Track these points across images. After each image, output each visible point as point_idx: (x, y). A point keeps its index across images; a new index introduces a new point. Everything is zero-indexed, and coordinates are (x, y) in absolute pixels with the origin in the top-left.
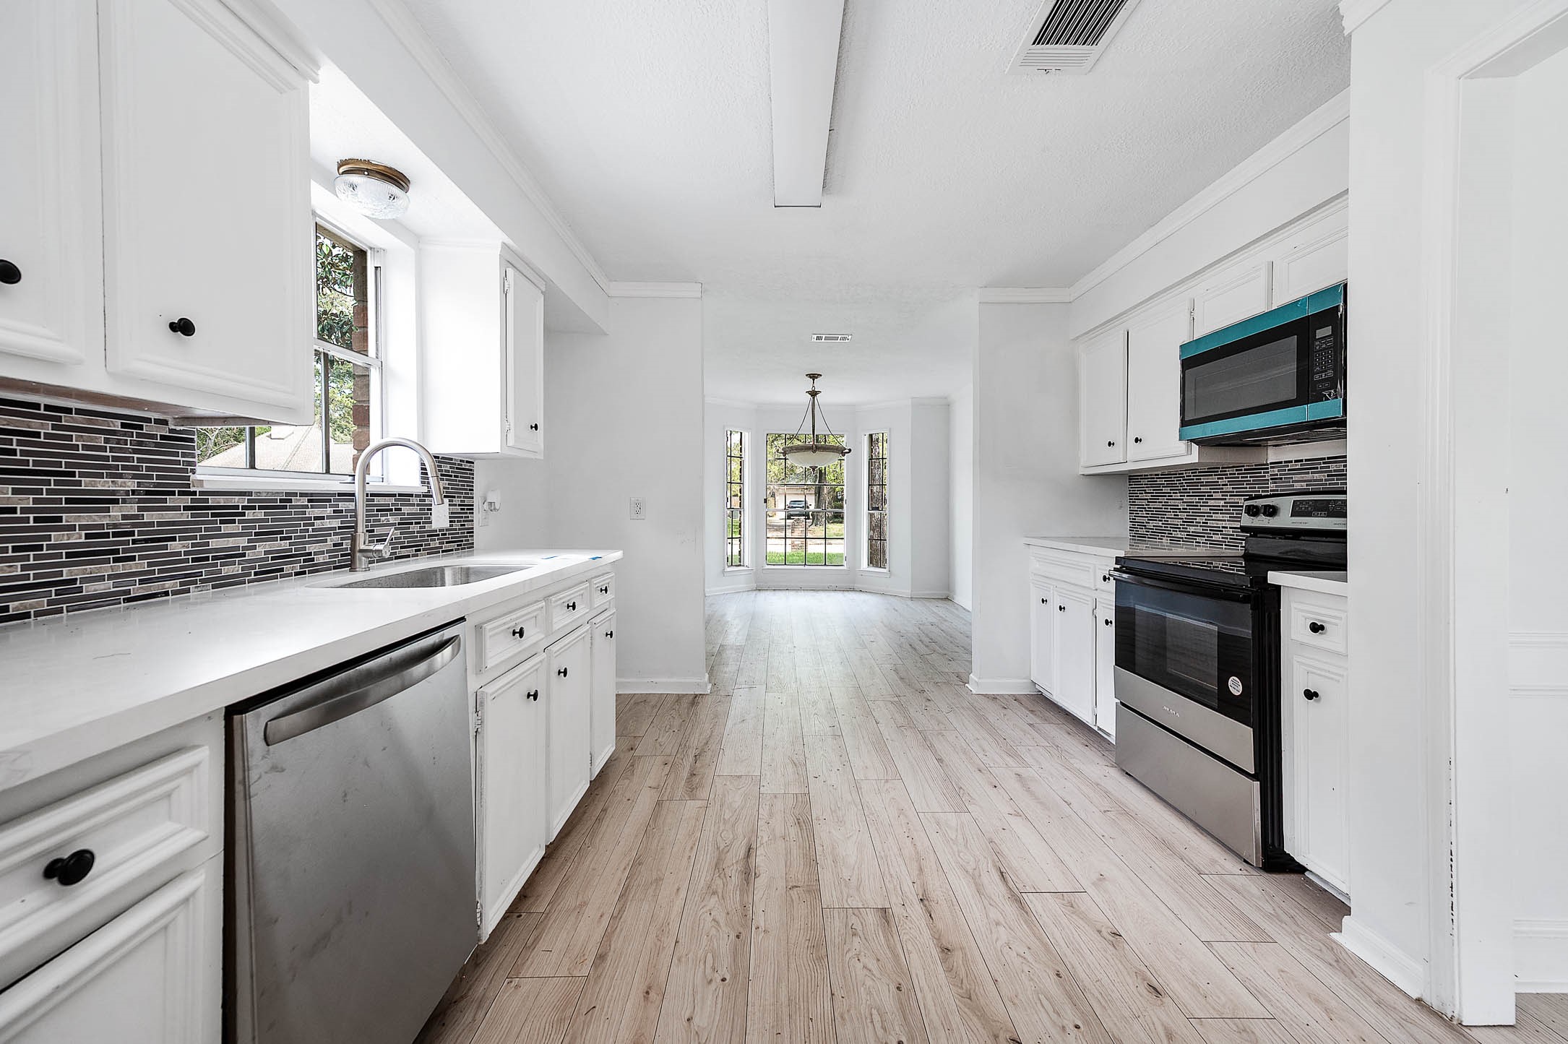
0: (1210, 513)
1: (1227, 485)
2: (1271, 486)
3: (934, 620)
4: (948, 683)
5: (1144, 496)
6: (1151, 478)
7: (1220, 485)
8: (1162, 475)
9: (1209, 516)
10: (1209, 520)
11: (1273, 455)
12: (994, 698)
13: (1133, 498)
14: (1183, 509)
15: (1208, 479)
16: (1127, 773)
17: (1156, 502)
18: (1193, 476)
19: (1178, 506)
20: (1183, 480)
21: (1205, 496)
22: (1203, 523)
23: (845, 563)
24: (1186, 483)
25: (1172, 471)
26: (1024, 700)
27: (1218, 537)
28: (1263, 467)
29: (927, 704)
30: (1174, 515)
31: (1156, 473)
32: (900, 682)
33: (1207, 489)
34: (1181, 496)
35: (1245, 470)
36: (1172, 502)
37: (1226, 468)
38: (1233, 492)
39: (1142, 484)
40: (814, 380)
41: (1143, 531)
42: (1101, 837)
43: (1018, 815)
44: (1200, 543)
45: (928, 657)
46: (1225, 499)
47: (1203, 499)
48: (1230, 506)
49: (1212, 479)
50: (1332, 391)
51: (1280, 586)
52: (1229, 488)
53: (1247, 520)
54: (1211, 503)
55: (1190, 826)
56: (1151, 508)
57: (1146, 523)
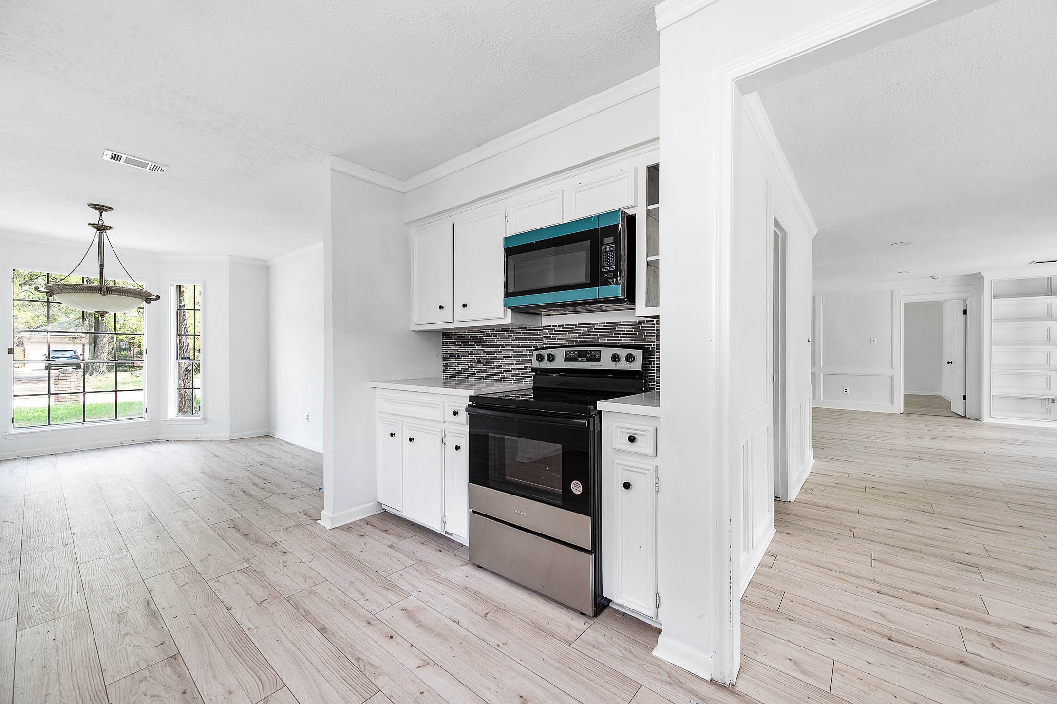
0: (504, 359)
1: (515, 340)
2: (544, 342)
3: (261, 459)
4: (299, 525)
5: (455, 347)
6: (460, 335)
7: (510, 340)
8: (468, 332)
9: (503, 361)
10: (503, 364)
11: (545, 321)
12: (348, 528)
13: (445, 348)
14: (484, 356)
15: (502, 336)
16: (479, 566)
17: (464, 352)
18: (491, 334)
19: (480, 354)
20: (484, 336)
21: (499, 347)
22: (498, 366)
23: (145, 415)
24: (486, 338)
25: (476, 330)
26: (375, 522)
27: (509, 376)
28: (539, 329)
29: (285, 558)
30: (478, 361)
31: (464, 331)
32: (244, 540)
33: (500, 343)
34: (482, 347)
35: (527, 330)
36: (476, 352)
37: (515, 329)
38: (519, 345)
39: (453, 339)
40: (101, 213)
41: (453, 373)
42: (497, 647)
43: (426, 664)
44: (496, 380)
45: (268, 501)
46: (514, 350)
47: (498, 350)
48: (517, 355)
49: (505, 336)
50: (615, 279)
51: (601, 411)
52: (516, 342)
53: (536, 364)
54: (504, 352)
55: (538, 598)
56: (460, 356)
57: (456, 366)
